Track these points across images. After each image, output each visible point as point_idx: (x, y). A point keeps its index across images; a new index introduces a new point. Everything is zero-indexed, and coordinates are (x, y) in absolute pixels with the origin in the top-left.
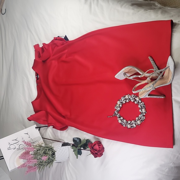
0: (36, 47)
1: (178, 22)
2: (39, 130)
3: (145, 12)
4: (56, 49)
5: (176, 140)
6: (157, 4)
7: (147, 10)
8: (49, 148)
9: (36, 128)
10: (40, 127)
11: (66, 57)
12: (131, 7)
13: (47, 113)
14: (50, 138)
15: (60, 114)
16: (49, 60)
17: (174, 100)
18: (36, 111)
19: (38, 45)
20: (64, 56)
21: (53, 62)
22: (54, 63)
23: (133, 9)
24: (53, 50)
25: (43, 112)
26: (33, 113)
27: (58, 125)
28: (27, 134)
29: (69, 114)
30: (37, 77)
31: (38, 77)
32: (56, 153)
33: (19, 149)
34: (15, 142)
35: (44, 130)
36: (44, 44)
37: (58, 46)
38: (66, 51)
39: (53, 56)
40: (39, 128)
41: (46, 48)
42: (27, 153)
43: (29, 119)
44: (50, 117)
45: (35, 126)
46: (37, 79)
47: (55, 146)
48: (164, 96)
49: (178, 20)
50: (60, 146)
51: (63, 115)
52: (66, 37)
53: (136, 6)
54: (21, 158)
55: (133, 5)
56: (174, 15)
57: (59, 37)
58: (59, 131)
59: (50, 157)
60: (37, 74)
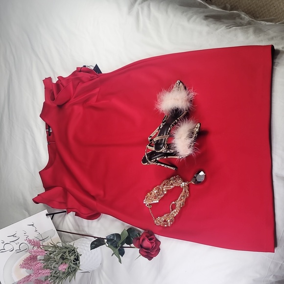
0: (47, 81)
1: (283, 48)
2: (52, 219)
3: (228, 30)
4: (81, 87)
5: (280, 239)
6: (243, 16)
7: (230, 28)
8: (69, 250)
9: (47, 215)
10: (53, 214)
11: (97, 100)
12: (205, 22)
13: (66, 191)
14: (70, 230)
15: (87, 193)
16: (67, 106)
18: (47, 187)
19: (50, 79)
20: (94, 99)
21: (76, 107)
22: (78, 110)
23: (208, 25)
24: (75, 88)
25: (58, 190)
26: (43, 190)
27: (84, 210)
28: (33, 225)
29: (101, 193)
30: (49, 131)
31: (51, 131)
32: (80, 257)
33: (19, 251)
34: (13, 239)
35: (60, 219)
36: (60, 78)
37: (83, 82)
38: (97, 90)
39: (75, 98)
40: (51, 215)
41: (65, 84)
42: (33, 258)
43: (36, 201)
44: (71, 198)
45: (46, 212)
46: (49, 134)
47: (78, 246)
49: (282, 46)
50: (87, 245)
51: (93, 194)
52: (96, 66)
53: (212, 19)
54: (23, 267)
55: (207, 17)
56: (275, 37)
57: (85, 66)
58: (85, 221)
59: (71, 264)
60: (48, 127)
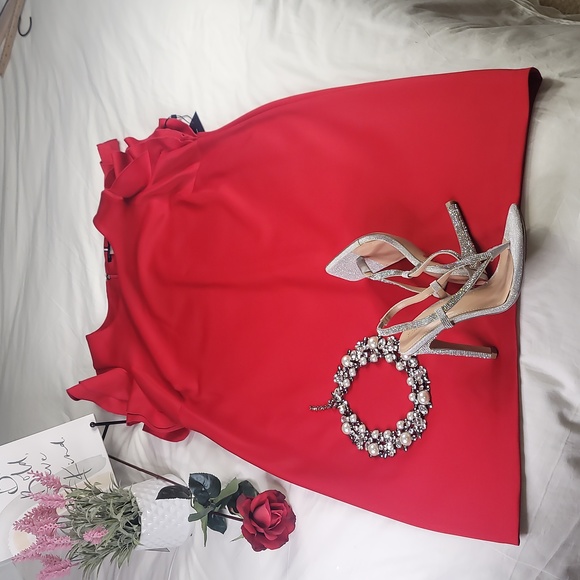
0: (108, 149)
1: (561, 75)
2: (103, 437)
3: (453, 35)
4: (166, 159)
7: (460, 31)
8: (116, 500)
9: (93, 425)
10: (107, 424)
11: (196, 189)
12: (408, 18)
13: (131, 377)
15: (168, 384)
16: (142, 195)
17: (527, 370)
18: (100, 367)
19: (114, 143)
20: (190, 185)
21: (156, 202)
22: (159, 208)
23: (412, 25)
24: (154, 162)
25: (118, 374)
26: (93, 373)
27: (160, 421)
28: (61, 443)
29: (194, 386)
30: (109, 252)
31: (112, 252)
33: (28, 494)
34: (20, 468)
36: (130, 141)
37: (170, 150)
38: (196, 166)
39: (154, 182)
40: (104, 426)
41: (135, 153)
43: (76, 394)
44: (138, 392)
45: (91, 418)
46: (109, 258)
48: (495, 350)
49: (560, 70)
50: (149, 497)
51: (177, 387)
52: (196, 118)
53: (429, 12)
54: (21, 529)
55: (418, 8)
56: (554, 51)
57: (174, 116)
58: (165, 443)
60: (107, 245)
